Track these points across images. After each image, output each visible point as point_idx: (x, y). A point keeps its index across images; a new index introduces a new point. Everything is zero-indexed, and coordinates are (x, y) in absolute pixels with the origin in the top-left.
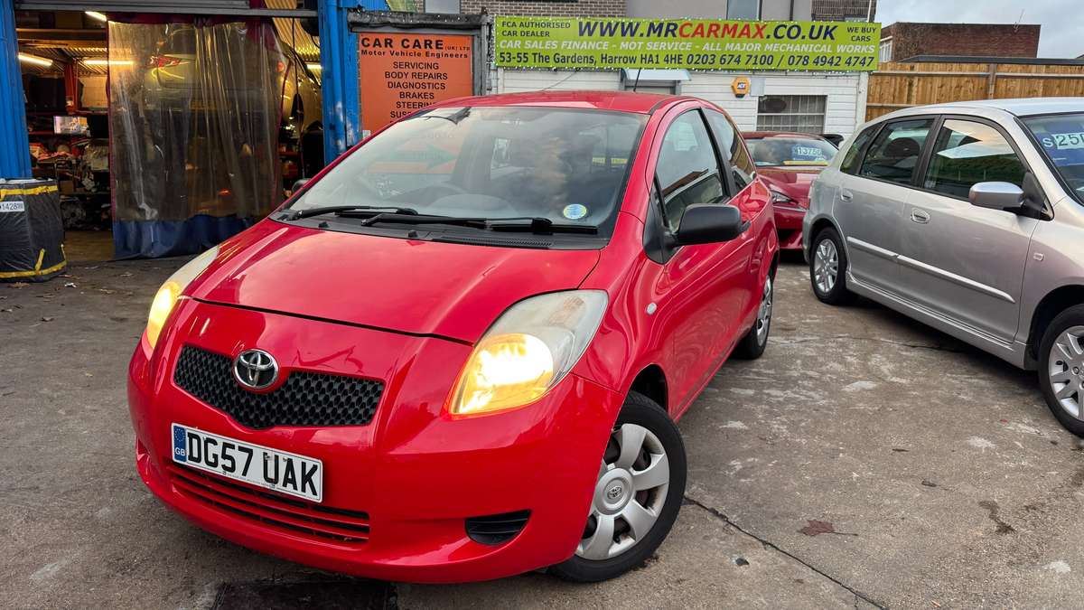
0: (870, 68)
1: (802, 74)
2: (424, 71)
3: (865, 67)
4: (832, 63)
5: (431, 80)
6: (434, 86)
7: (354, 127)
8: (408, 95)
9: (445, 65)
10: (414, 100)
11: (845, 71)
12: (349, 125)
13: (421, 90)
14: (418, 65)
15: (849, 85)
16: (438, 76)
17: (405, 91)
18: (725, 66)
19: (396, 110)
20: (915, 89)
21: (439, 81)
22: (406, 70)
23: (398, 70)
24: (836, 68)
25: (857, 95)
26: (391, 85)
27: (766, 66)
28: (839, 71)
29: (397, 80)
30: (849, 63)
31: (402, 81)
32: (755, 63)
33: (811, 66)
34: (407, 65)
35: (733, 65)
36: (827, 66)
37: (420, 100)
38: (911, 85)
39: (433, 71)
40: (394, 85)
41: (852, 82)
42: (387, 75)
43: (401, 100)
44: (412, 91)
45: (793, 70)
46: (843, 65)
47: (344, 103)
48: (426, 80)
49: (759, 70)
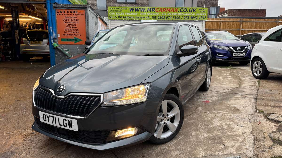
0: (205, 19)
1: (188, 21)
2: (73, 19)
3: (204, 19)
4: (195, 18)
5: (75, 21)
6: (76, 22)
7: (55, 33)
8: (69, 25)
9: (78, 17)
10: (71, 26)
11: (199, 20)
12: (54, 33)
13: (72, 24)
14: (71, 17)
15: (200, 24)
16: (77, 20)
17: (68, 24)
18: (167, 19)
19: (66, 28)
20: (221, 25)
21: (77, 21)
22: (68, 19)
23: (66, 19)
24: (197, 19)
25: (202, 26)
26: (64, 22)
27: (178, 19)
28: (197, 20)
29: (66, 21)
30: (200, 18)
31: (67, 21)
32: (175, 18)
33: (190, 19)
34: (69, 17)
35: (170, 19)
36: (194, 19)
37: (72, 26)
38: (220, 24)
39: (75, 19)
40: (65, 22)
41: (201, 23)
42: (64, 20)
43: (67, 26)
44: (70, 24)
45: (185, 20)
46: (198, 19)
47: (52, 27)
48: (74, 21)
49: (176, 20)
